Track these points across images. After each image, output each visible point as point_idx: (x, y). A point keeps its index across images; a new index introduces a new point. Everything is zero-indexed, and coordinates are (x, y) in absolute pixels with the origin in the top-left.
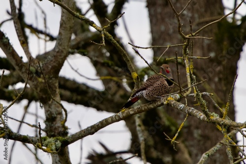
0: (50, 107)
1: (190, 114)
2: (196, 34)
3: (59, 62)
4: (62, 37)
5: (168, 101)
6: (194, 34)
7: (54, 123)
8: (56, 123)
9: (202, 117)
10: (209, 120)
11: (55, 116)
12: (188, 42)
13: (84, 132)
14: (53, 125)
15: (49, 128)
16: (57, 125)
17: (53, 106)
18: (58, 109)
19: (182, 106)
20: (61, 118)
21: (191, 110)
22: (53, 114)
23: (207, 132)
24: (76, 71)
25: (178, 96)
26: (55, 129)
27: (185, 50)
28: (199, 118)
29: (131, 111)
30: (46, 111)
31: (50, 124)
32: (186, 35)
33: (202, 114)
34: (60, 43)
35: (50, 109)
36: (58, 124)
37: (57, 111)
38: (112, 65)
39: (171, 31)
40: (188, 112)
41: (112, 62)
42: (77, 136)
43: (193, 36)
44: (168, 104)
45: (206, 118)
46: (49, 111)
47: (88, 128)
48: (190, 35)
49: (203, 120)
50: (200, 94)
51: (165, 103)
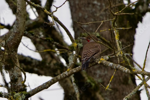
0: (13, 72)
1: (117, 69)
2: (122, 12)
3: (18, 40)
4: (19, 22)
5: (101, 61)
6: (120, 12)
7: (17, 83)
8: (18, 83)
9: (126, 71)
10: (132, 72)
11: (17, 78)
12: (116, 18)
13: (41, 87)
14: (15, 85)
15: (13, 87)
16: (18, 85)
17: (15, 71)
18: (19, 73)
19: (111, 64)
20: (21, 79)
21: (118, 67)
22: (15, 77)
23: (115, 85)
24: (26, 47)
25: (107, 57)
26: (18, 87)
27: (114, 24)
28: (125, 72)
29: (74, 70)
30: (10, 75)
31: (14, 84)
32: (115, 13)
33: (126, 68)
34: (18, 26)
35: (13, 74)
36: (19, 83)
37: (18, 74)
38: (52, 41)
39: (86, 17)
40: (116, 68)
41: (52, 39)
42: (36, 90)
43: (119, 13)
44: (101, 63)
45: (130, 71)
46: (12, 74)
47: (43, 84)
48: (118, 12)
49: (128, 73)
50: (125, 54)
51: (99, 62)
